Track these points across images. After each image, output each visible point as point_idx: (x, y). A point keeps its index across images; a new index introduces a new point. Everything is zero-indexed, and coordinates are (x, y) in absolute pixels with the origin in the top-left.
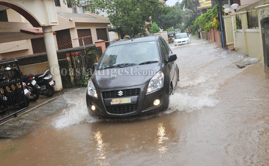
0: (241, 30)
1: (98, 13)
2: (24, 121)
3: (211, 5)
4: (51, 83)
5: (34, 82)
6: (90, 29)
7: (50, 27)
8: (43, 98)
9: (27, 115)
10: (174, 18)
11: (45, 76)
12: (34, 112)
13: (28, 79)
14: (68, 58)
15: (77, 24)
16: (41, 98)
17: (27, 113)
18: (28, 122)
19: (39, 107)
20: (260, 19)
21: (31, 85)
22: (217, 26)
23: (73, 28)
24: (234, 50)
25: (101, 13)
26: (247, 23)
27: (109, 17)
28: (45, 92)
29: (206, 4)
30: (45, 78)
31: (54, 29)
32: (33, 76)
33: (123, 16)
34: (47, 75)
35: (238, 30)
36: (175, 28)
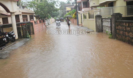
0: (86, 19)
1: (29, 9)
2: (6, 52)
3: (70, 10)
4: (14, 36)
5: (7, 36)
6: (27, 15)
7: (14, 13)
8: (11, 42)
9: (6, 49)
10: (56, 14)
11: (11, 33)
12: (9, 48)
13: (5, 34)
14: (21, 26)
15: (22, 13)
16: (10, 42)
17: (6, 48)
18: (8, 52)
19: (10, 46)
20: (95, 15)
21: (6, 37)
22: (74, 17)
23: (21, 14)
24: (82, 26)
25: (31, 9)
26: (88, 16)
27: (34, 11)
28: (12, 40)
29: (69, 9)
30: (12, 34)
31: (16, 14)
32: (7, 33)
33: (41, 11)
34: (12, 33)
35: (85, 19)
36: (56, 17)
